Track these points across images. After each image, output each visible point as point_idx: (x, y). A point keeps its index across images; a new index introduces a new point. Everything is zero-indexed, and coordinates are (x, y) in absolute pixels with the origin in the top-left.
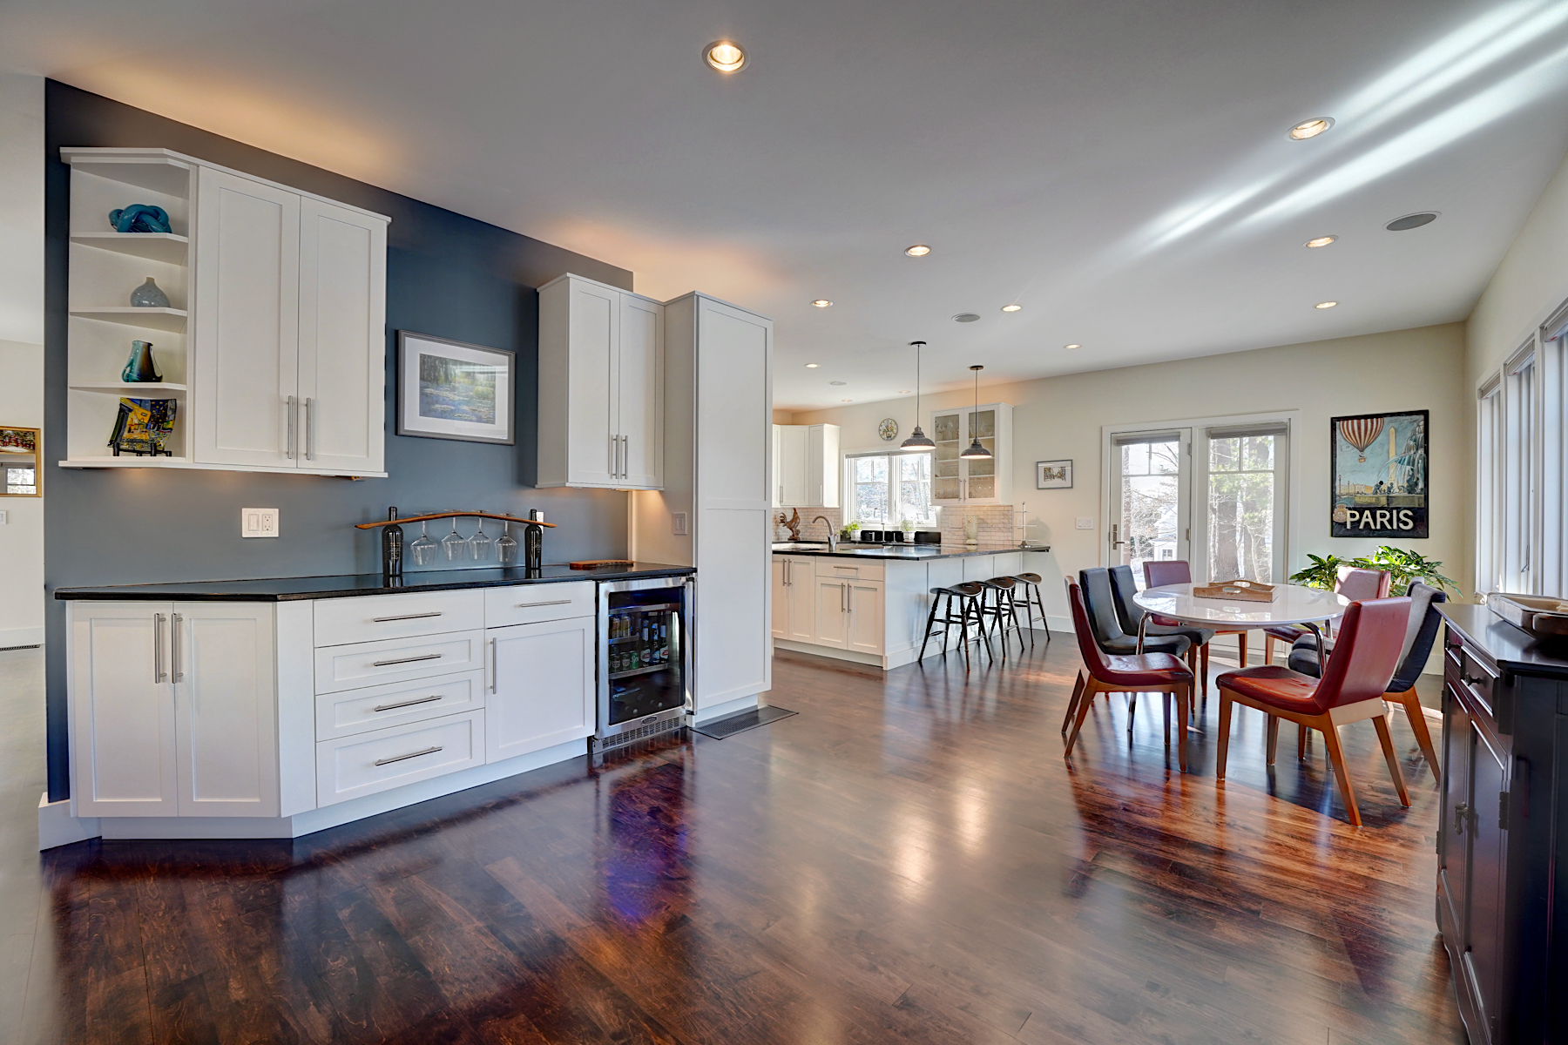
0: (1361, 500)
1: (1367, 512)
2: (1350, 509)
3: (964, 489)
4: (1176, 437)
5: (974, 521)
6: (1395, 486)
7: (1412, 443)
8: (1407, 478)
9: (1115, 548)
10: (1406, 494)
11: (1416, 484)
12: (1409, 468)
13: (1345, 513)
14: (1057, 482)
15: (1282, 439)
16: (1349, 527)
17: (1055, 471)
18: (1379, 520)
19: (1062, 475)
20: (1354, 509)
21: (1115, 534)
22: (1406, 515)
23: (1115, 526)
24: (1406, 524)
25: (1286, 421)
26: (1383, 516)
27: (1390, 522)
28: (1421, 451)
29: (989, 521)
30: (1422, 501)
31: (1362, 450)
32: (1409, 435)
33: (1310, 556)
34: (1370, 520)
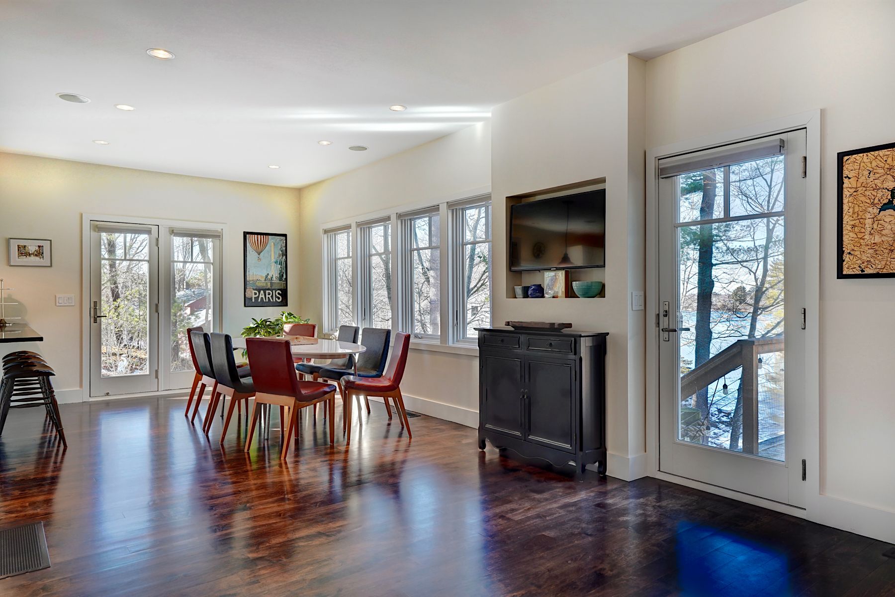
0: (259, 284)
1: (262, 292)
2: (254, 290)
4: (149, 232)
6: (274, 276)
7: (281, 252)
8: (279, 272)
9: (95, 322)
10: (278, 281)
11: (283, 276)
12: (280, 266)
13: (252, 292)
14: (34, 260)
15: (217, 241)
16: (253, 301)
17: (32, 248)
18: (267, 296)
19: (39, 253)
20: (256, 290)
21: (95, 309)
22: (279, 293)
23: (95, 303)
24: (279, 298)
25: (220, 230)
26: (269, 294)
27: (272, 297)
28: (284, 257)
30: (285, 285)
31: (259, 254)
32: (280, 247)
33: (253, 319)
34: (263, 296)
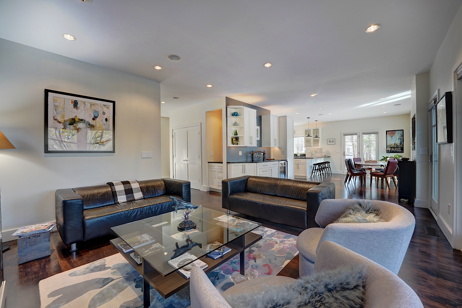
0: (392, 146)
1: (393, 148)
2: (390, 148)
3: (312, 145)
4: (356, 134)
5: (314, 151)
6: (398, 143)
7: (401, 136)
8: (400, 142)
9: (344, 156)
10: (400, 145)
11: (402, 143)
12: (400, 140)
13: (389, 149)
14: (332, 143)
15: (377, 135)
16: (390, 151)
17: (331, 141)
18: (395, 150)
19: (333, 142)
20: (391, 148)
21: (344, 153)
22: (400, 149)
23: (344, 152)
25: (378, 131)
27: (397, 150)
28: (402, 137)
29: (317, 151)
30: (403, 146)
31: (392, 137)
32: (400, 134)
33: (383, 156)
34: (393, 150)
